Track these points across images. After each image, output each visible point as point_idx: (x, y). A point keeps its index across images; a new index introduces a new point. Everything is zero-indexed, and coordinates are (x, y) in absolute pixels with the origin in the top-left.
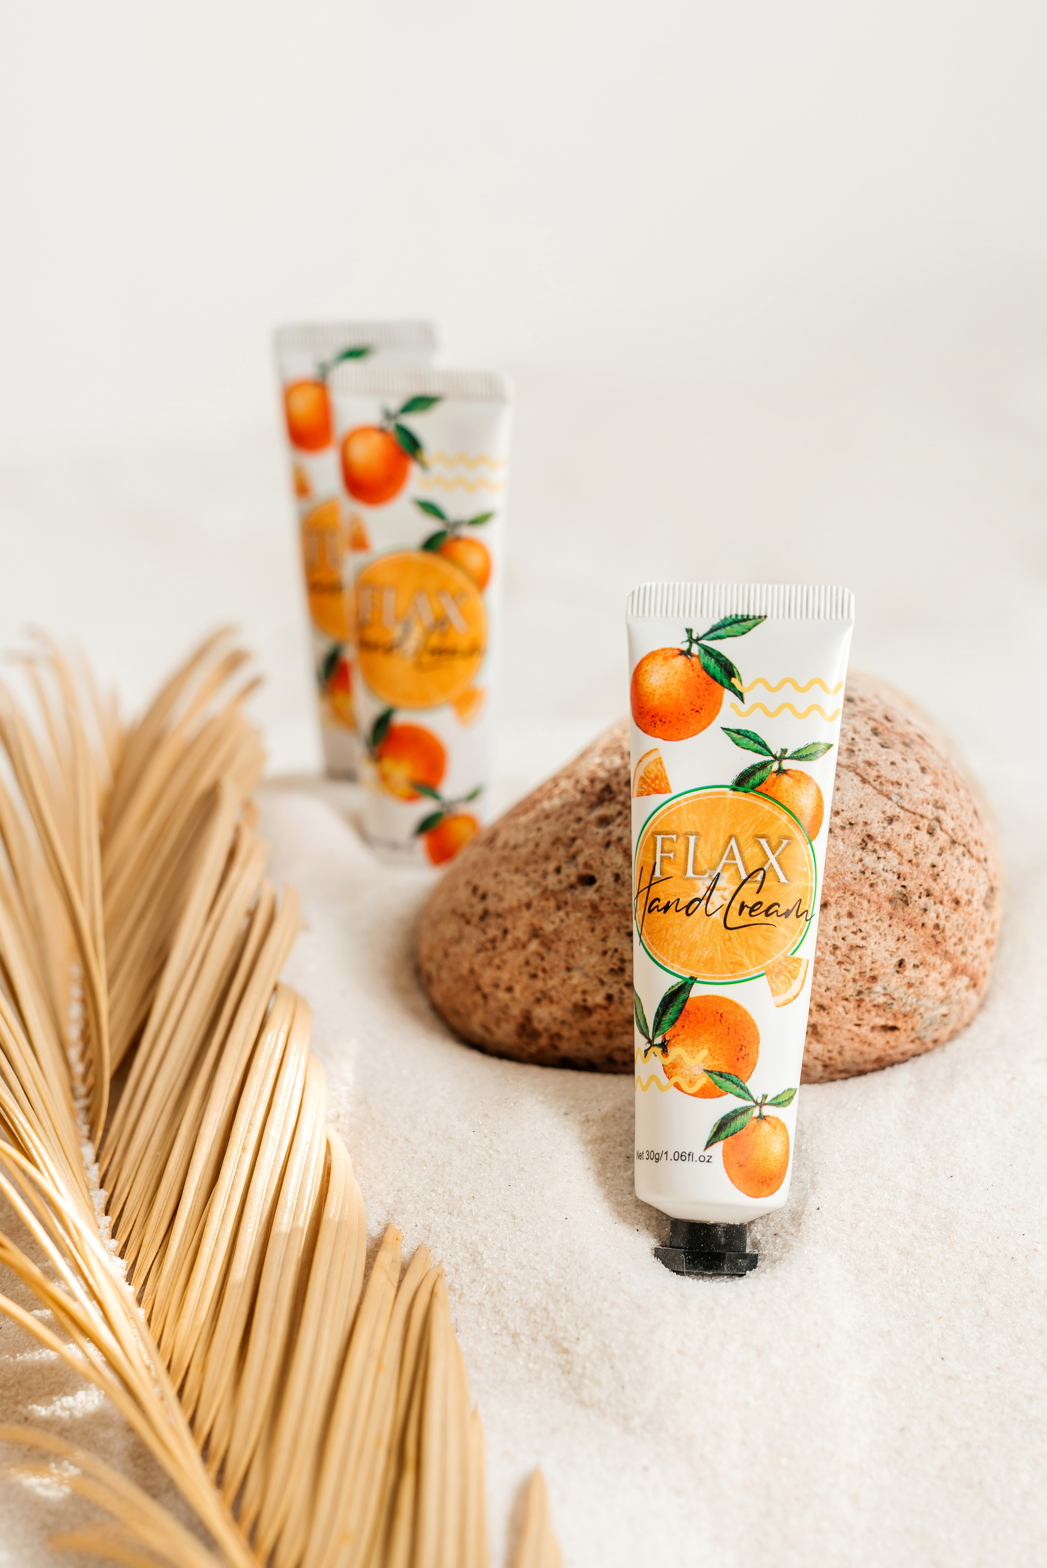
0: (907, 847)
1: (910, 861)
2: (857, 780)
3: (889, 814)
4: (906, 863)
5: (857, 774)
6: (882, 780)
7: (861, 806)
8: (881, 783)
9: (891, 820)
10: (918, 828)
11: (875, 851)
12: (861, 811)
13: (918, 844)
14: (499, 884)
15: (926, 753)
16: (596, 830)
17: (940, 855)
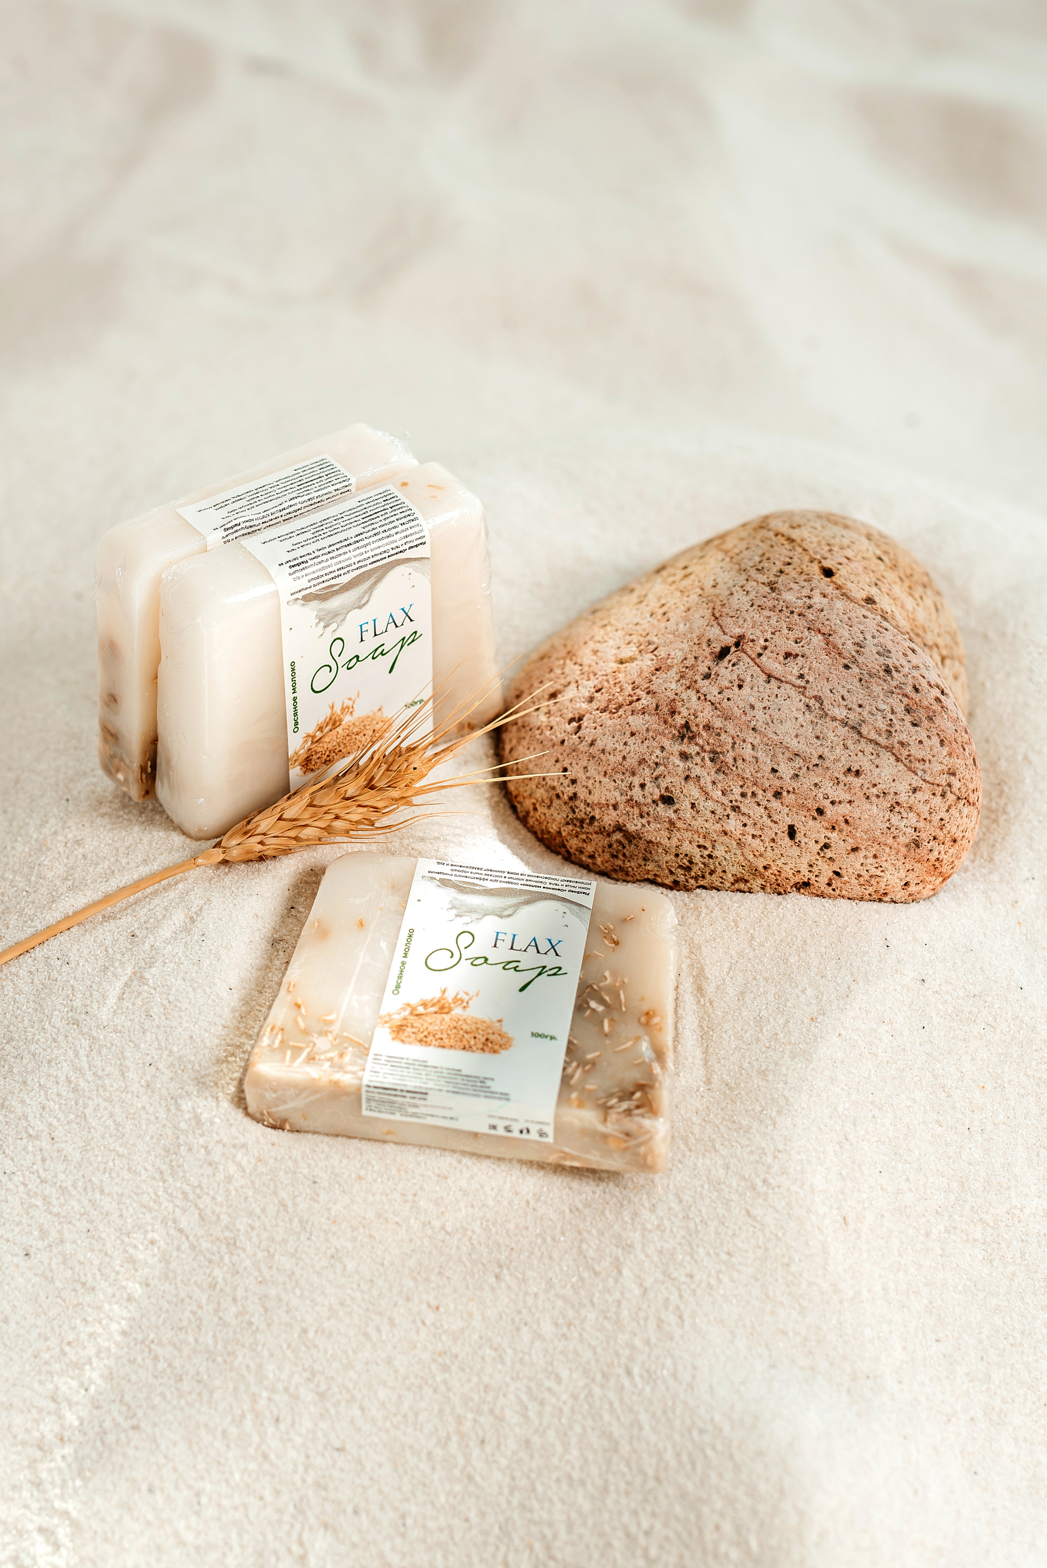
0: (924, 810)
1: (925, 819)
2: (892, 758)
3: (914, 786)
4: (921, 819)
5: (893, 754)
6: (912, 758)
7: (894, 780)
8: (910, 761)
9: (914, 791)
10: (934, 794)
11: (900, 812)
12: (893, 784)
13: (932, 806)
14: (588, 778)
15: (944, 723)
16: (677, 762)
17: (947, 811)
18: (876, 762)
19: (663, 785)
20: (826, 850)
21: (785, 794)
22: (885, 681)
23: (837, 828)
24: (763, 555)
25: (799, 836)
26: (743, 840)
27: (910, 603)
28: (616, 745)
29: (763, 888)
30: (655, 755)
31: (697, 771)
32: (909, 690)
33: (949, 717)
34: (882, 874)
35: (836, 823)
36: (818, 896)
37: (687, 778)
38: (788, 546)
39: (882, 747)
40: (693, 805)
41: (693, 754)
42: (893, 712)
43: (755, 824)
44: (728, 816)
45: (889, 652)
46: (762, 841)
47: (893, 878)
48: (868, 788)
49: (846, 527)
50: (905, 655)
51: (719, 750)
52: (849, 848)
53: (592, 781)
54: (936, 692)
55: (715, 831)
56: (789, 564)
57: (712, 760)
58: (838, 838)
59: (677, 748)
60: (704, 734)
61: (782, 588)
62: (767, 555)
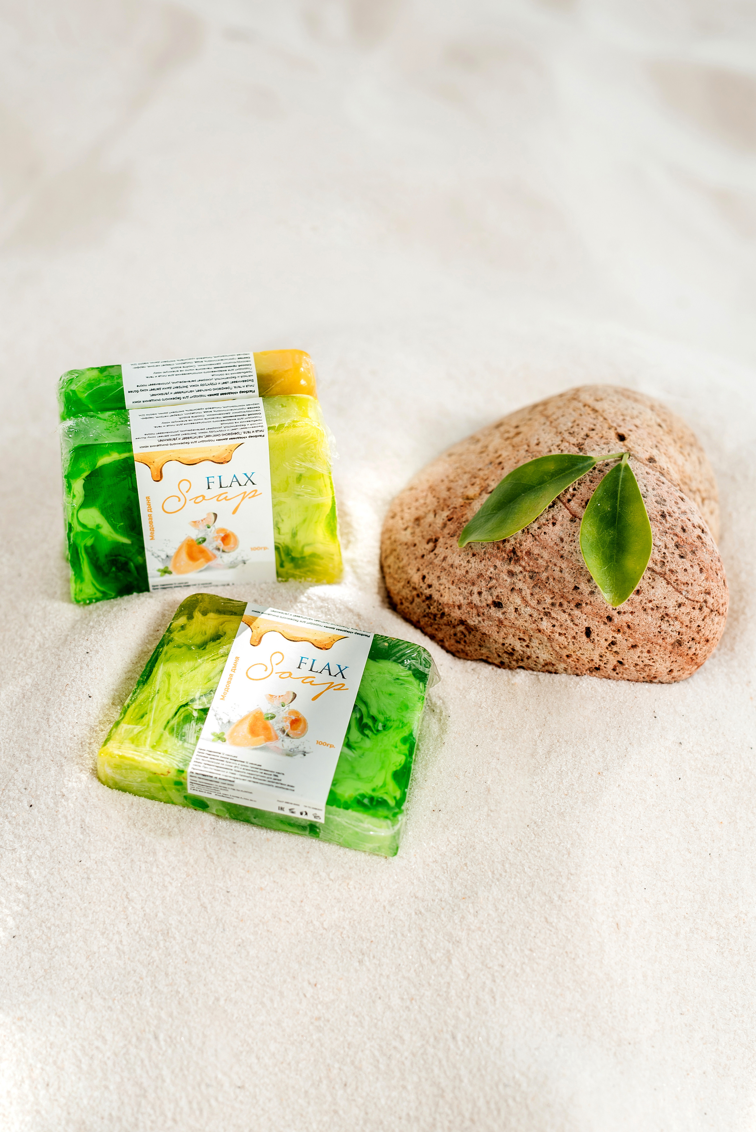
0: (686, 619)
1: (687, 626)
2: (664, 582)
3: (679, 602)
4: (684, 626)
5: (665, 579)
6: (679, 582)
7: (665, 598)
8: (677, 584)
9: (680, 606)
10: (694, 608)
11: (668, 621)
12: (664, 601)
13: (692, 617)
14: (440, 584)
15: (703, 555)
16: (506, 577)
17: (703, 620)
18: (652, 584)
19: (495, 594)
20: (613, 646)
21: (584, 605)
22: (661, 523)
23: (621, 631)
24: (574, 421)
25: (593, 636)
26: (552, 637)
27: (680, 460)
28: (462, 562)
29: (566, 670)
30: (490, 571)
31: (520, 585)
32: (678, 530)
33: (707, 550)
34: (653, 664)
35: (621, 627)
36: (605, 677)
37: (513, 589)
38: (593, 415)
39: (657, 573)
40: (516, 610)
41: (518, 572)
42: (666, 547)
43: (561, 626)
44: (542, 619)
45: (665, 501)
46: (566, 637)
47: (661, 667)
48: (645, 603)
49: (636, 400)
50: (676, 503)
51: (536, 570)
52: (630, 645)
53: (442, 587)
54: (698, 532)
55: (532, 629)
56: (593, 430)
57: (531, 578)
58: (622, 638)
59: (506, 567)
60: (526, 558)
61: (587, 449)
62: (577, 422)
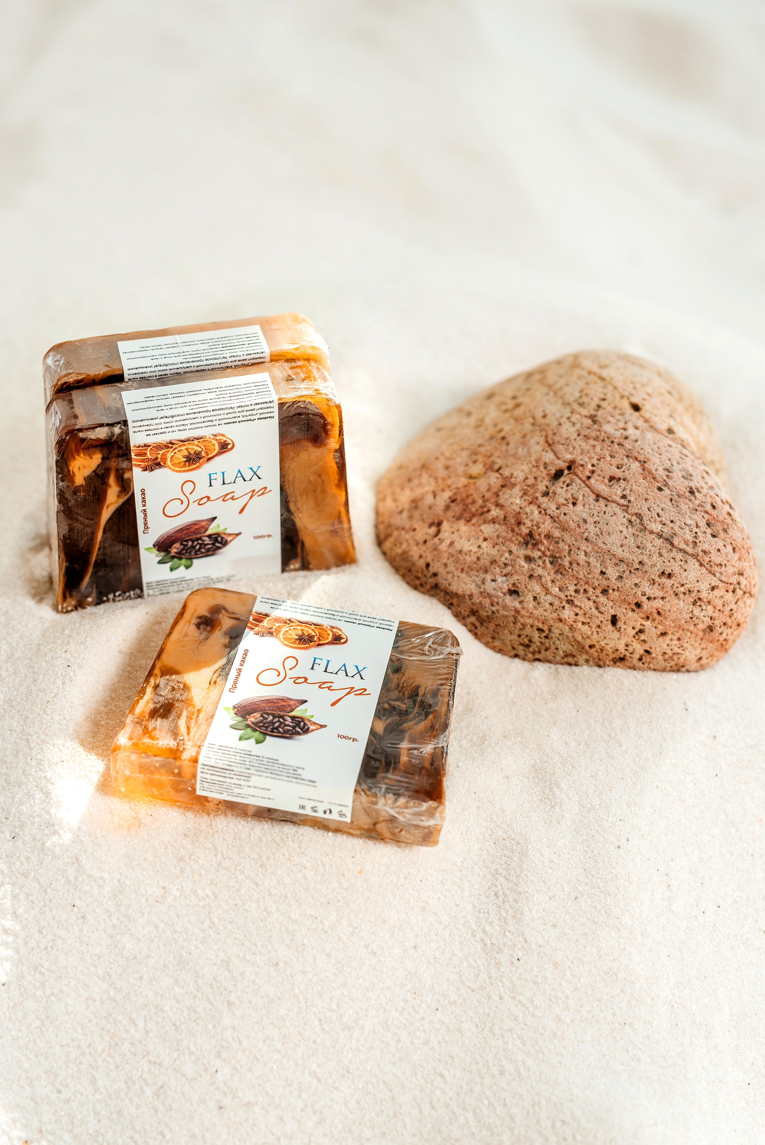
0: (719, 603)
1: (719, 610)
2: (697, 564)
3: (713, 585)
4: (717, 611)
5: (698, 560)
6: (712, 563)
7: (698, 581)
8: (711, 566)
9: (713, 589)
10: (727, 591)
11: (700, 606)
12: (697, 584)
13: (726, 601)
14: (448, 573)
15: (734, 533)
16: (523, 563)
17: (736, 603)
18: (685, 567)
19: (512, 581)
20: (640, 634)
21: (611, 591)
22: (690, 500)
23: (651, 618)
24: (581, 391)
25: (620, 624)
26: (575, 626)
27: (694, 429)
28: (472, 548)
29: (587, 661)
30: (504, 557)
31: (540, 571)
32: (708, 507)
33: (738, 528)
34: (683, 652)
35: (650, 614)
36: (630, 668)
37: (531, 576)
38: (601, 384)
39: (689, 555)
40: (535, 598)
41: (536, 557)
42: (697, 526)
43: (585, 614)
44: (563, 607)
45: (691, 475)
46: (590, 626)
47: (690, 655)
48: (677, 587)
49: (642, 366)
50: (703, 478)
51: (557, 555)
52: (659, 633)
53: (450, 576)
54: (727, 508)
55: (552, 619)
56: (604, 400)
57: (551, 563)
58: (651, 625)
59: (523, 552)
60: (545, 542)
61: (602, 420)
62: (585, 392)
